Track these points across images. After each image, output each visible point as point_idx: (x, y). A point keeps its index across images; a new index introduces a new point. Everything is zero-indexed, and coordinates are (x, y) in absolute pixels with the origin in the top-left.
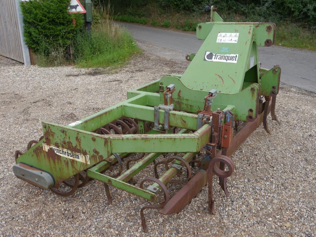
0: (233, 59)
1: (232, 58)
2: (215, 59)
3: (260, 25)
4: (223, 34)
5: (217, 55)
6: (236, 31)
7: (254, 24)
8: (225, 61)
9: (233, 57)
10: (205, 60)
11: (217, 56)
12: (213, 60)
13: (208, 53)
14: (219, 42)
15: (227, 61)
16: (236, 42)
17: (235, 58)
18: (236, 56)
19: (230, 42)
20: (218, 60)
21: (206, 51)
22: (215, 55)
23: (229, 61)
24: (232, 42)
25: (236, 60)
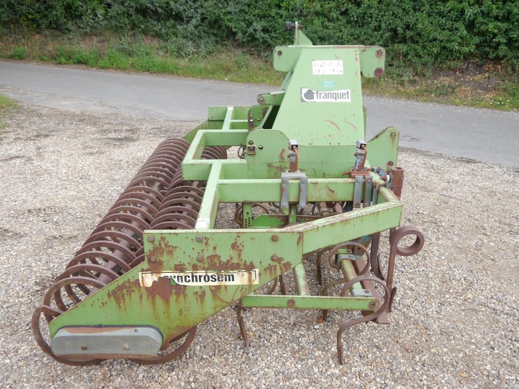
0: (344, 97)
1: (342, 96)
2: (317, 98)
3: (367, 49)
4: (320, 62)
5: (319, 92)
6: (337, 58)
7: (359, 47)
8: (333, 100)
9: (344, 94)
10: (302, 100)
11: (320, 94)
12: (315, 99)
13: (305, 91)
14: (317, 74)
15: (336, 100)
16: (342, 73)
17: (347, 95)
18: (348, 93)
19: (332, 73)
20: (322, 100)
21: (301, 88)
22: (317, 93)
23: (339, 100)
24: (336, 73)
25: (348, 98)
